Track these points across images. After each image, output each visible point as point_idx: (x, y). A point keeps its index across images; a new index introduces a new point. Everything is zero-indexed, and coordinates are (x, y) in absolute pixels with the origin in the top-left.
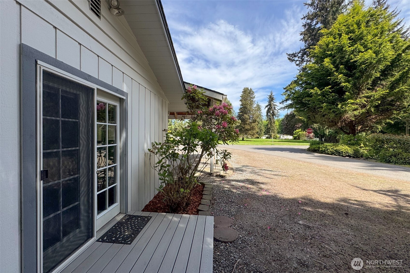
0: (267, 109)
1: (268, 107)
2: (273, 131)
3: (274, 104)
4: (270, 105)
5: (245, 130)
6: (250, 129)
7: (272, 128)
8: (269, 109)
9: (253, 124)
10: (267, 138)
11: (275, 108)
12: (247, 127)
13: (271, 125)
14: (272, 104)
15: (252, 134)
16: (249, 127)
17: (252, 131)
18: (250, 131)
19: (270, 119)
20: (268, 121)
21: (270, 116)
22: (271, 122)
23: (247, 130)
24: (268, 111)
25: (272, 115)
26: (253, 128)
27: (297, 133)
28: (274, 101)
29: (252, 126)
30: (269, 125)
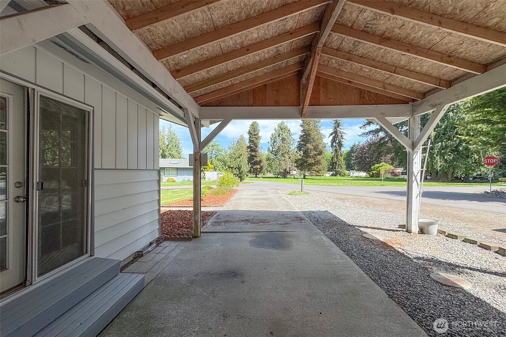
0: (331, 137)
1: (334, 135)
2: (340, 166)
3: (341, 131)
4: (335, 132)
5: (307, 165)
6: (315, 164)
7: (338, 162)
8: (334, 138)
9: (318, 157)
10: (332, 175)
11: (342, 136)
12: (311, 161)
13: (337, 158)
14: (338, 131)
15: (318, 170)
16: (313, 161)
17: (317, 166)
18: (314, 166)
19: (336, 151)
20: (333, 154)
21: (336, 147)
22: (337, 155)
23: (311, 165)
24: (333, 141)
25: (339, 145)
26: (318, 163)
27: (377, 169)
28: (340, 127)
29: (317, 160)
30: (335, 159)
